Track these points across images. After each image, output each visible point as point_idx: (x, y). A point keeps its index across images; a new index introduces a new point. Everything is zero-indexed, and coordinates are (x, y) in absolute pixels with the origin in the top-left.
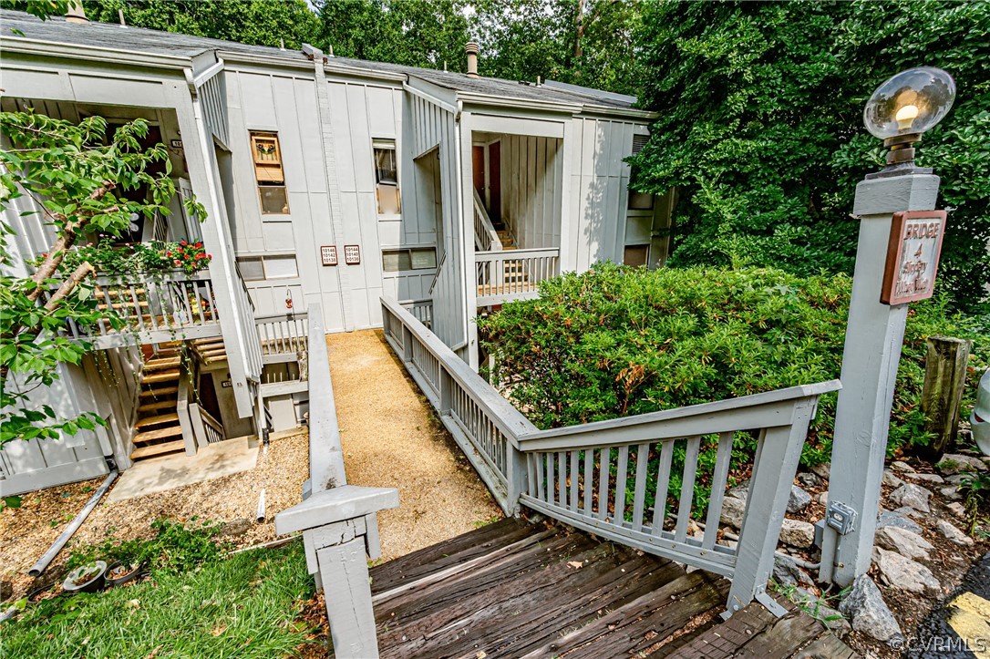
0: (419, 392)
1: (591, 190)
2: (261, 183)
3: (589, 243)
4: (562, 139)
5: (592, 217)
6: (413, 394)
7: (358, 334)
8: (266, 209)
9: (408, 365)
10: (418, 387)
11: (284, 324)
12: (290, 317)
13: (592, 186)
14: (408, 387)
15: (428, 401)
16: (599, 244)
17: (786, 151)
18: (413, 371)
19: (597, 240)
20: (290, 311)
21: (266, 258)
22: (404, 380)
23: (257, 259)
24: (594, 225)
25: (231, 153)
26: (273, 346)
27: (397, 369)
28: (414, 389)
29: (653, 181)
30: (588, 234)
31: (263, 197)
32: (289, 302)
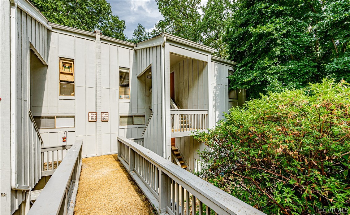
0: (140, 192)
1: (214, 89)
2: (61, 81)
3: (215, 111)
4: (207, 62)
5: (216, 100)
6: (136, 194)
7: (104, 157)
8: (62, 93)
9: (132, 173)
10: (139, 188)
11: (60, 151)
12: (64, 147)
13: (215, 87)
14: (132, 189)
15: (147, 199)
16: (219, 112)
17: (299, 70)
18: (135, 177)
19: (218, 110)
20: (65, 144)
21: (57, 117)
22: (129, 183)
23: (53, 117)
24: (216, 104)
25: (47, 66)
26: (51, 165)
27: (125, 176)
28: (136, 190)
29: (244, 83)
30: (215, 108)
31: (61, 87)
32: (64, 138)
